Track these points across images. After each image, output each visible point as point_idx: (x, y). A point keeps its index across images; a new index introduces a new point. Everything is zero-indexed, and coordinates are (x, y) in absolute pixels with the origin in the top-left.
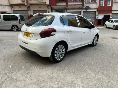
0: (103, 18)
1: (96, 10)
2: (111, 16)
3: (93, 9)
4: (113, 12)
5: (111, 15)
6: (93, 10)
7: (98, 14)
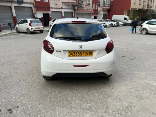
0: (42, 16)
1: (32, 6)
2: (51, 15)
3: (27, 3)
4: (51, 10)
5: (50, 13)
6: (28, 5)
7: (36, 12)
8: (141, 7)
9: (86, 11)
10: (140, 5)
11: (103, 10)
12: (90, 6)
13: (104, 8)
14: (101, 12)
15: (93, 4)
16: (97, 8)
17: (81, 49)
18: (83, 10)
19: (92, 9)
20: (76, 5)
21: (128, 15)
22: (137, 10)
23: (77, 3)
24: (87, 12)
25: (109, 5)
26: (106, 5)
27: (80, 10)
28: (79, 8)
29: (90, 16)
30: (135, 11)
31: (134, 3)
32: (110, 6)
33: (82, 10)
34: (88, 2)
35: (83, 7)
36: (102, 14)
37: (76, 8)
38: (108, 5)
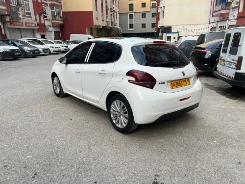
8: (105, 24)
9: (26, 26)
10: (103, 21)
11: (54, 25)
12: (31, 17)
13: (53, 21)
14: (51, 29)
15: (35, 14)
16: (43, 22)
17: (184, 77)
18: (20, 24)
19: (36, 23)
20: (7, 13)
21: (91, 35)
22: (101, 27)
23: (7, 10)
24: (28, 28)
25: (61, 17)
26: (57, 18)
27: (15, 23)
28: (14, 20)
29: (34, 34)
30: (98, 29)
31: (97, 19)
32: (62, 19)
33: (18, 24)
34: (27, 10)
35: (20, 19)
36: (51, 31)
37: (8, 19)
38: (59, 19)
